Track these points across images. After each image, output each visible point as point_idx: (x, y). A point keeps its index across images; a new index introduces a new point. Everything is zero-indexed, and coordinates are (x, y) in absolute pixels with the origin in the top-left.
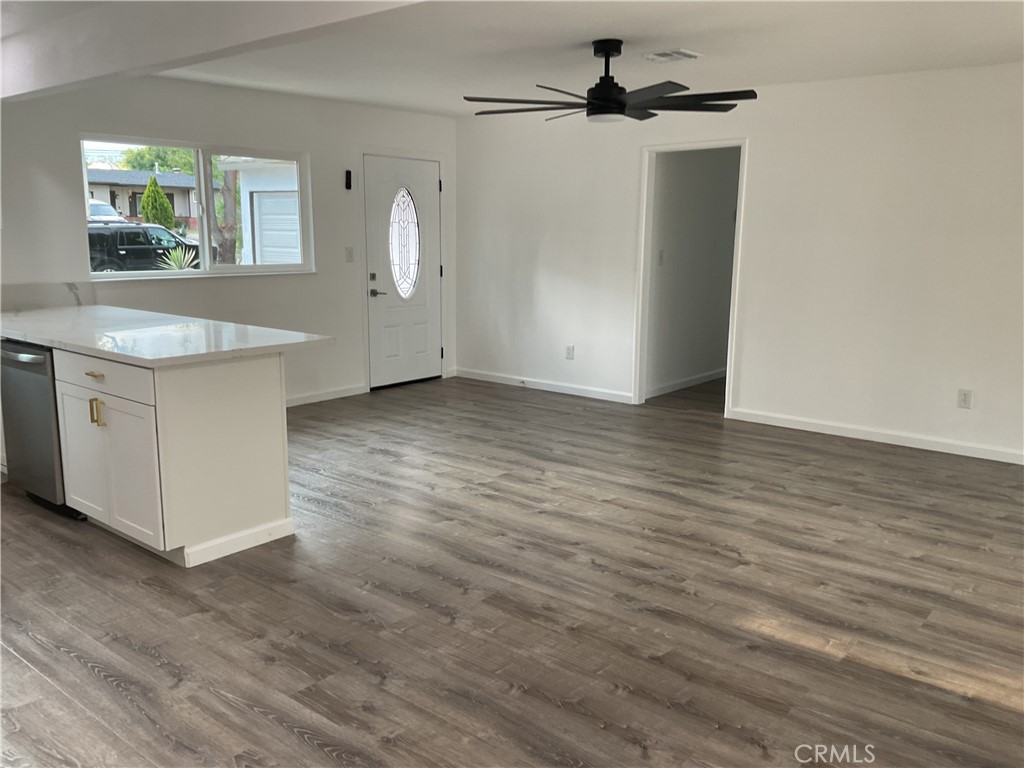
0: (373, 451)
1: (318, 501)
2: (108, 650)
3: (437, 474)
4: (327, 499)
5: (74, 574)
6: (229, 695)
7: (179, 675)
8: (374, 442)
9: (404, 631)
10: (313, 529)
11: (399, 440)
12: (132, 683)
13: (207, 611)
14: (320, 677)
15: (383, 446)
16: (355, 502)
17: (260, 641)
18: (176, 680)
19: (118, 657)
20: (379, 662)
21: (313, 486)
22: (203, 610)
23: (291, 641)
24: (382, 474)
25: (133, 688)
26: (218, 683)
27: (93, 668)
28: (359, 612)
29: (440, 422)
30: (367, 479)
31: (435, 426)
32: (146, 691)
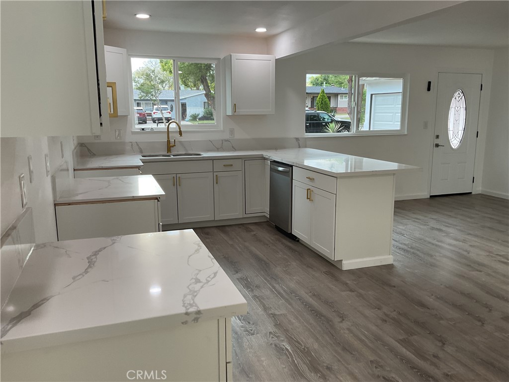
0: (433, 229)
1: (404, 250)
2: (311, 299)
3: (471, 246)
4: (409, 249)
5: (295, 264)
6: (366, 332)
7: (343, 318)
8: (433, 224)
9: (455, 324)
10: (402, 263)
11: (447, 225)
12: (322, 316)
13: (353, 291)
14: (409, 335)
15: (438, 227)
16: (425, 254)
17: (379, 311)
18: (341, 319)
19: (316, 303)
20: (440, 336)
21: (401, 242)
22: (351, 291)
23: (394, 314)
24: (438, 241)
25: (322, 318)
26: (360, 325)
27: (306, 305)
28: (429, 309)
29: (471, 218)
30: (430, 243)
31: (469, 220)
32: (328, 321)
